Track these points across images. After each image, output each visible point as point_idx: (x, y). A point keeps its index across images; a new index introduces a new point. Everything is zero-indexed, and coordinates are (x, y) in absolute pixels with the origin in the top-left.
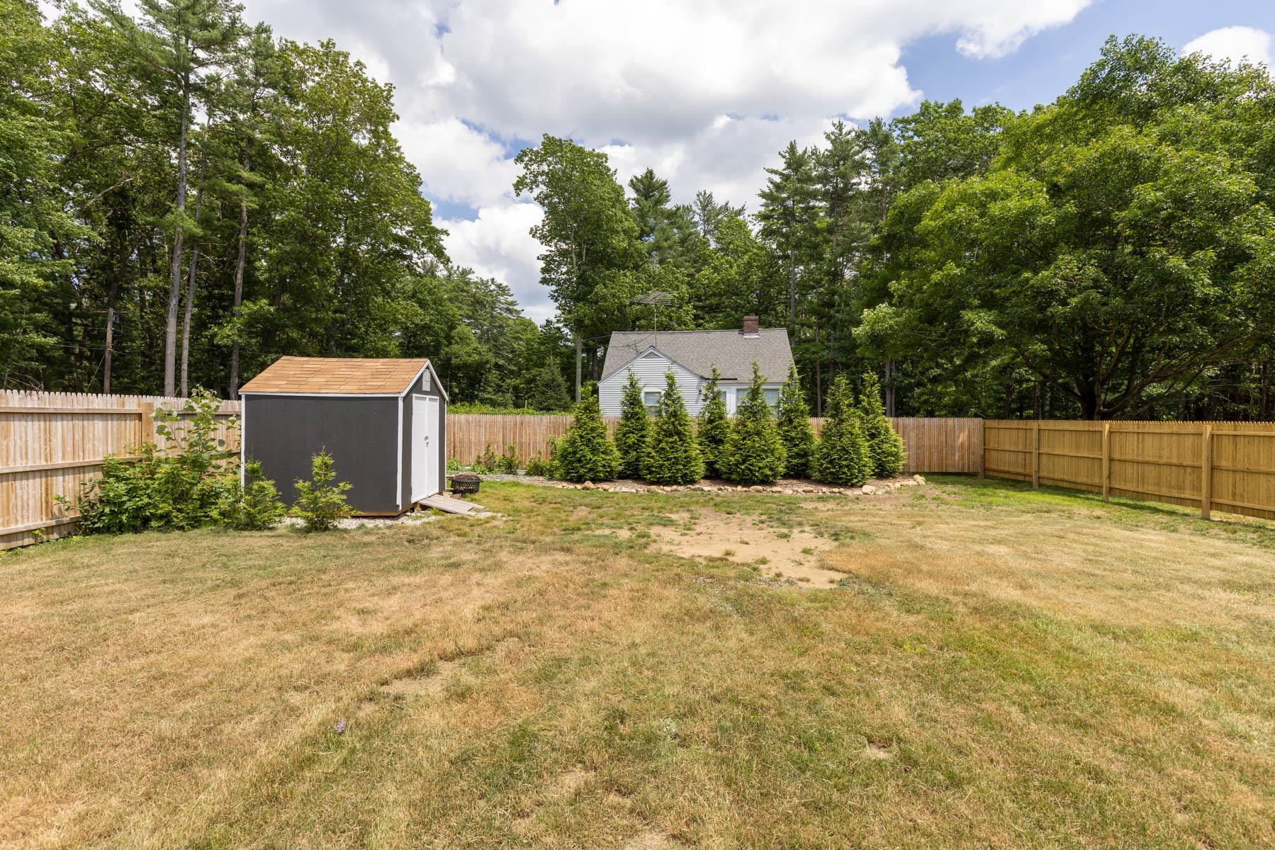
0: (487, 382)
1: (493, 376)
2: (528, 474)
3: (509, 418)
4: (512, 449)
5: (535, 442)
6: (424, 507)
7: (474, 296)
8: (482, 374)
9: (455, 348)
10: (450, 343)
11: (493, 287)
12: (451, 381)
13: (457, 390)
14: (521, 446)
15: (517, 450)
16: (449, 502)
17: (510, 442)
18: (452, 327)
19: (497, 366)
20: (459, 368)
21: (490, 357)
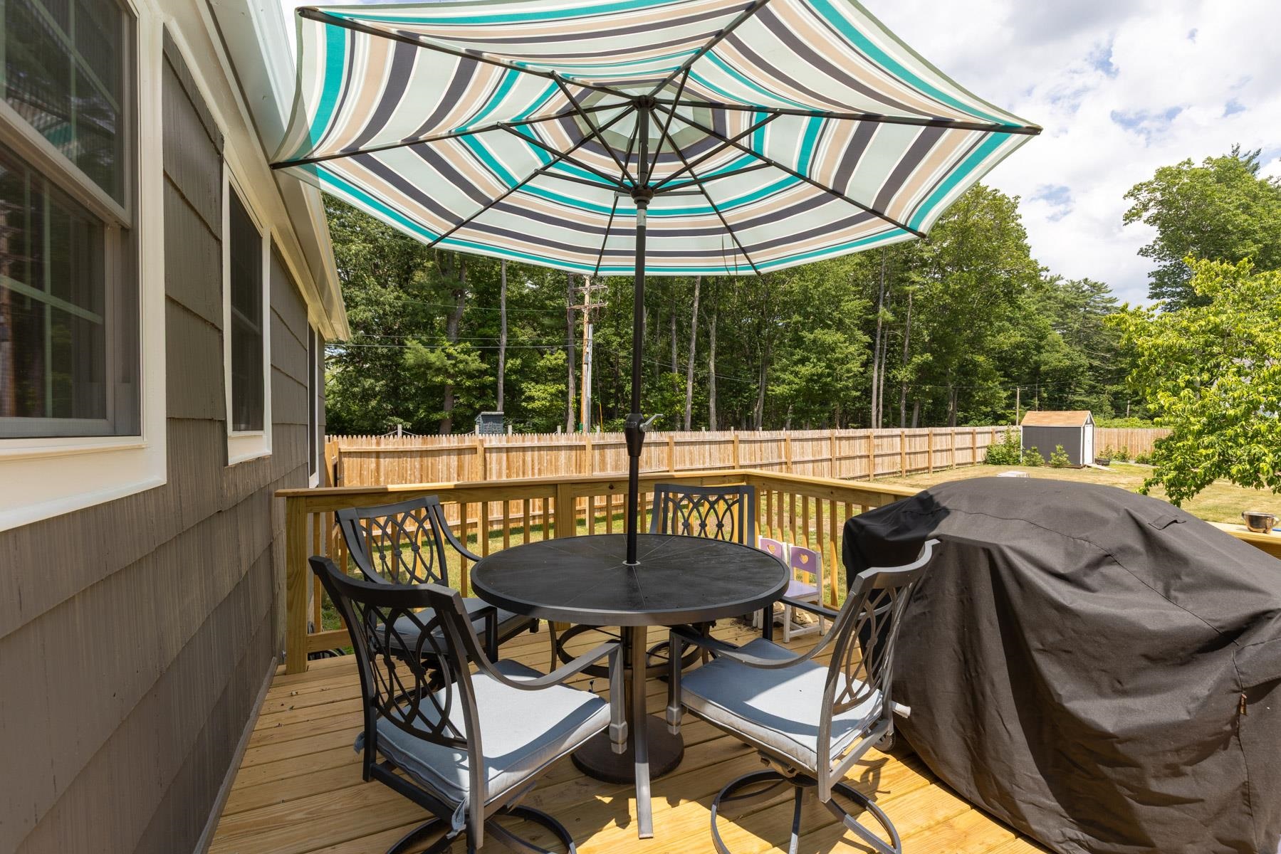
0: (1079, 384)
1: (1087, 379)
2: (1137, 462)
3: (1122, 430)
4: (1125, 448)
5: (1142, 444)
6: (1089, 467)
7: (1062, 301)
8: (1072, 378)
9: (1044, 356)
10: (1040, 352)
11: (1086, 287)
12: (1039, 387)
13: (1045, 395)
14: (1132, 447)
15: (1128, 449)
16: (1095, 466)
17: (1123, 443)
18: (1042, 338)
19: (1091, 367)
20: (1047, 373)
21: (1084, 361)
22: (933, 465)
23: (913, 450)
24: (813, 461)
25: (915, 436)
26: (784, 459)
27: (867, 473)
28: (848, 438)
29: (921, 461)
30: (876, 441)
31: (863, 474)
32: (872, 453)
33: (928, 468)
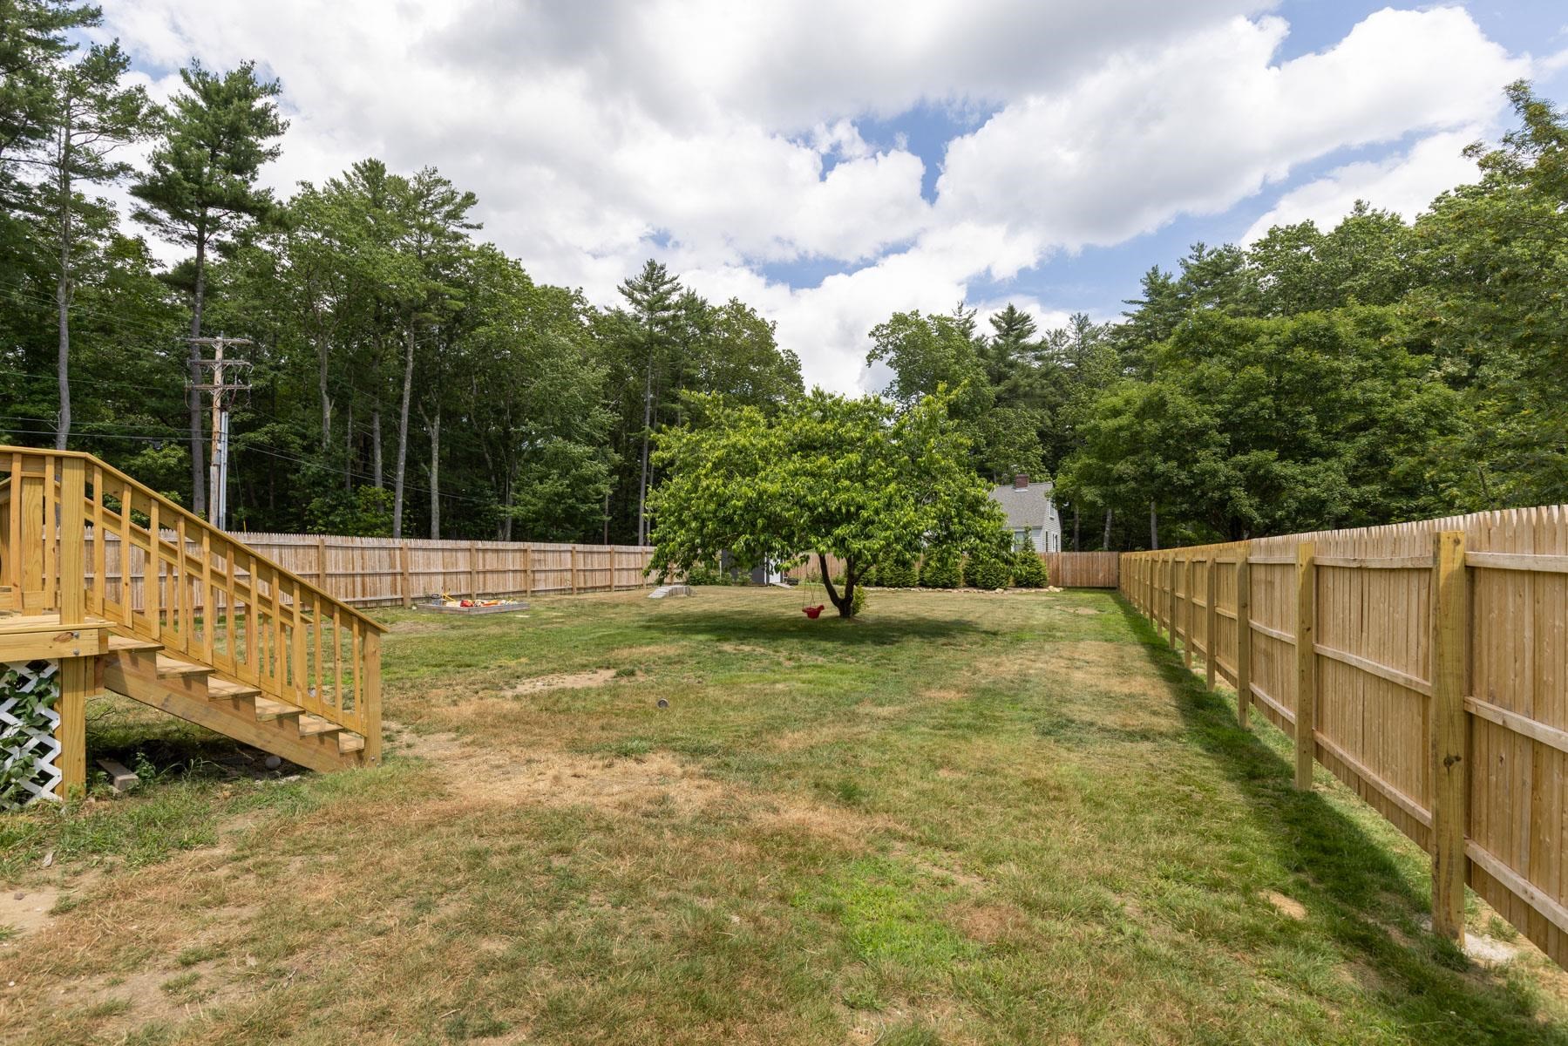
22: (616, 583)
23: (589, 567)
24: (444, 573)
25: (592, 553)
26: (398, 570)
27: (523, 588)
28: (497, 551)
29: (600, 580)
30: (536, 556)
31: (518, 589)
32: (529, 568)
33: (610, 586)
